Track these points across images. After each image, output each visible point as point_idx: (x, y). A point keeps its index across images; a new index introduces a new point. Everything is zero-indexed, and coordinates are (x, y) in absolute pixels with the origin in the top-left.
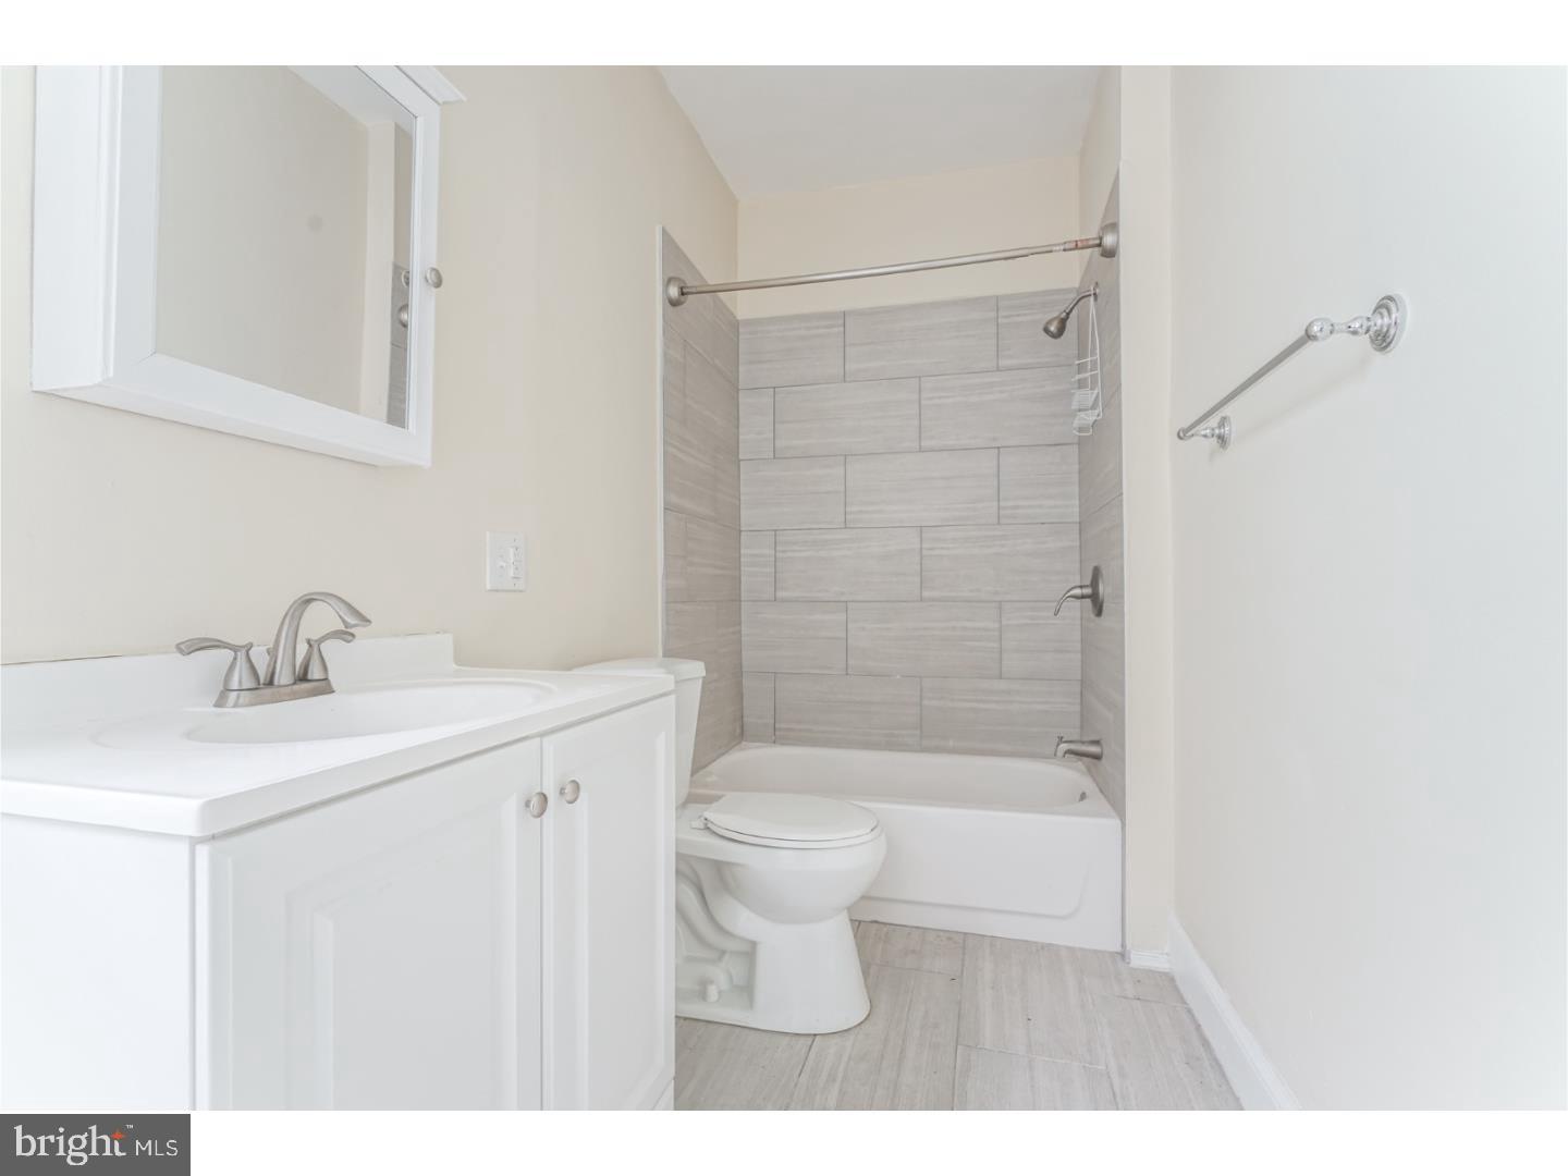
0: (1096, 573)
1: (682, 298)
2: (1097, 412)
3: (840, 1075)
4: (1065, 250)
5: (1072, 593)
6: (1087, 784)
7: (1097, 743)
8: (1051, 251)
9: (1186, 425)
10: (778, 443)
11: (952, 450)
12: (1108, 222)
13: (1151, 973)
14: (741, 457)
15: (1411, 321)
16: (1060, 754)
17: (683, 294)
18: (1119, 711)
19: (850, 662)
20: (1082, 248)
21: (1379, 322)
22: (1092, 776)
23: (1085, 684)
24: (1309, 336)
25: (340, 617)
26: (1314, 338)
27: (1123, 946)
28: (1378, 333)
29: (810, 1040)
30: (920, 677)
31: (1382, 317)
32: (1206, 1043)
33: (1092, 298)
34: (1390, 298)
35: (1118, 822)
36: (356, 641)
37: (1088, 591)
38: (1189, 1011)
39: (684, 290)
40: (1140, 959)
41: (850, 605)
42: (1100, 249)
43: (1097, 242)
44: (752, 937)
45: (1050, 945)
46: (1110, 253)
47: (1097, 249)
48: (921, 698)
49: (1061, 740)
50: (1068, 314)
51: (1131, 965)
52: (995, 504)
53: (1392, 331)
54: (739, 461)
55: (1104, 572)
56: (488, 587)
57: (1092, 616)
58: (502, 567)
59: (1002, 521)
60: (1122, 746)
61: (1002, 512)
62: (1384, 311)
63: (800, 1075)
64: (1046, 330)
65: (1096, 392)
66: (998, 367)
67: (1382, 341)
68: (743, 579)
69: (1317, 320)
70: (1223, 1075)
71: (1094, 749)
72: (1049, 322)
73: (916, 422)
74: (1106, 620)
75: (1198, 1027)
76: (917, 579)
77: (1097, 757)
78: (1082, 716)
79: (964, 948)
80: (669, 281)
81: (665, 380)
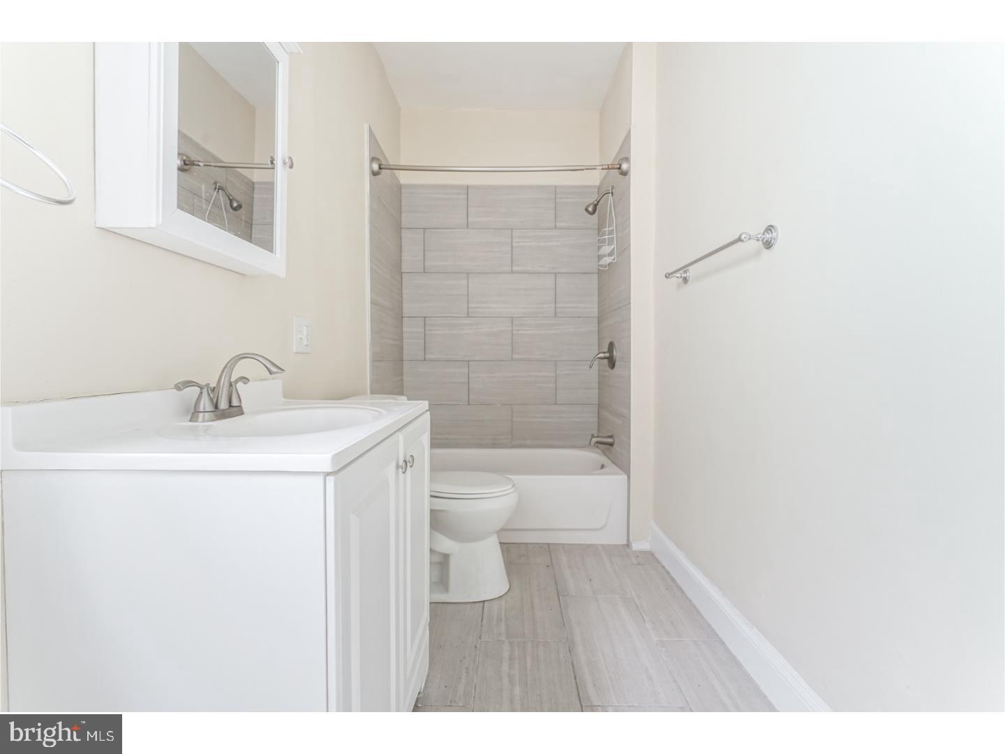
0: (611, 345)
1: (380, 171)
2: (612, 258)
3: (503, 618)
4: (602, 169)
5: (599, 356)
6: (604, 460)
7: (611, 437)
8: (595, 169)
9: (670, 271)
10: (426, 264)
11: (530, 273)
12: (623, 156)
13: (644, 553)
14: (403, 270)
15: (781, 237)
16: (592, 443)
17: (380, 168)
18: (626, 419)
19: (471, 397)
20: (611, 169)
21: (768, 236)
22: (607, 456)
23: (601, 406)
24: (739, 240)
25: (266, 367)
26: (742, 241)
27: (628, 540)
28: (767, 241)
29: (482, 603)
30: (511, 405)
31: (769, 234)
32: (673, 579)
33: (610, 194)
34: (771, 226)
35: (625, 477)
36: (250, 383)
37: (607, 355)
38: (663, 567)
39: (381, 167)
40: (636, 546)
41: (471, 363)
42: (620, 171)
43: (618, 166)
44: (445, 551)
45: (592, 545)
46: (625, 174)
47: (616, 170)
48: (512, 417)
49: (593, 436)
50: (598, 202)
51: (633, 549)
52: (553, 305)
53: (772, 242)
54: (402, 273)
55: (616, 344)
56: (295, 351)
57: (608, 369)
58: (301, 338)
59: (558, 315)
60: (629, 438)
61: (558, 310)
62: (769, 232)
63: (482, 620)
64: (587, 210)
65: (612, 247)
66: (556, 227)
67: (768, 245)
68: (405, 347)
69: (744, 233)
70: (683, 592)
71: (610, 440)
72: (589, 206)
73: (510, 255)
74: (617, 370)
75: (668, 573)
76: (510, 348)
77: (611, 445)
78: (599, 423)
79: (549, 551)
80: (373, 159)
81: (371, 222)
